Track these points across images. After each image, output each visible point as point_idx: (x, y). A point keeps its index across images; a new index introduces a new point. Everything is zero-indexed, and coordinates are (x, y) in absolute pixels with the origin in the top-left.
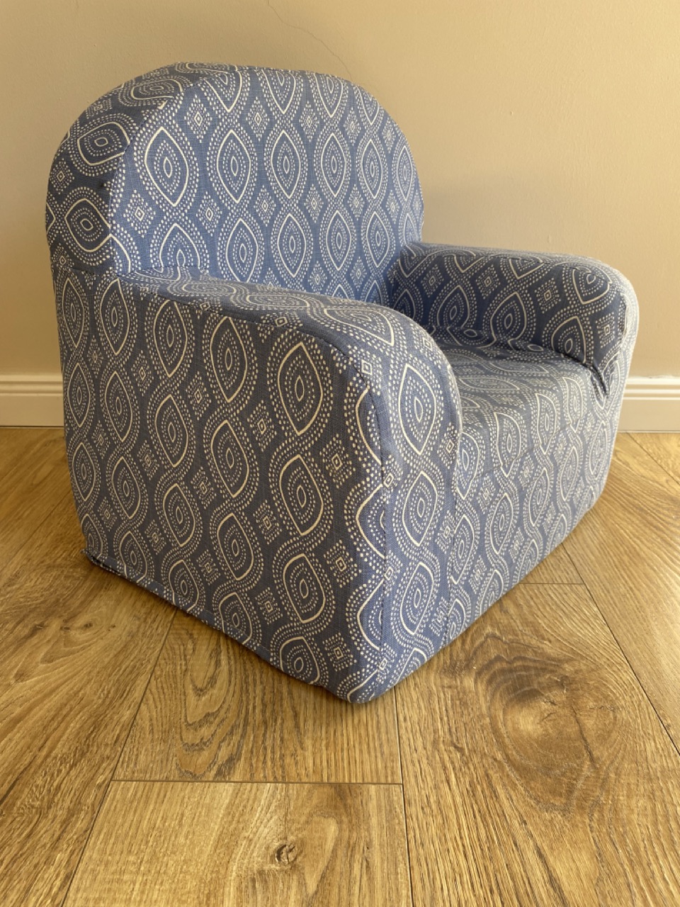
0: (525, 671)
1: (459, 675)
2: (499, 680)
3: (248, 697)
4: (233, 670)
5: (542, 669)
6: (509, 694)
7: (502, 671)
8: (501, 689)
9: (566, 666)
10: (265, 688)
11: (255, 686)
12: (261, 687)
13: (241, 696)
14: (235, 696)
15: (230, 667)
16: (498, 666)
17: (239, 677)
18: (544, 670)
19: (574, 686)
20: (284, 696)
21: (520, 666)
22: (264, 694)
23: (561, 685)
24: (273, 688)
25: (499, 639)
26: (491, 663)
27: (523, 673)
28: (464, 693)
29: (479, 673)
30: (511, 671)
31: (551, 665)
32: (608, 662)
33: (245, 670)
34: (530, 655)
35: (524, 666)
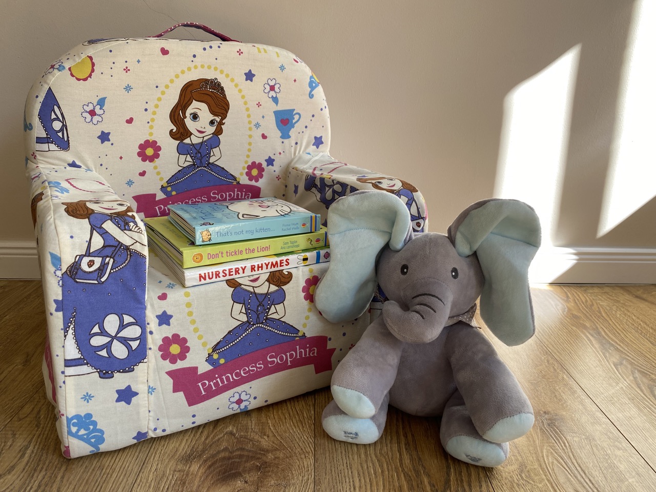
0: (239, 459)
1: (191, 462)
2: (218, 465)
3: (30, 481)
4: (31, 461)
5: (251, 457)
6: (219, 476)
7: (224, 458)
8: (215, 472)
9: (270, 454)
10: (46, 474)
11: (40, 473)
12: (44, 473)
13: (26, 480)
14: (22, 480)
15: (30, 458)
16: (222, 455)
17: (32, 466)
18: (252, 458)
19: (267, 469)
20: (57, 480)
21: (238, 455)
22: (44, 478)
23: (258, 469)
24: (53, 474)
25: (234, 435)
26: (219, 452)
27: (237, 460)
28: (187, 475)
29: (205, 461)
30: (229, 458)
31: (260, 454)
32: (301, 451)
33: (40, 460)
34: (249, 446)
35: (240, 455)
